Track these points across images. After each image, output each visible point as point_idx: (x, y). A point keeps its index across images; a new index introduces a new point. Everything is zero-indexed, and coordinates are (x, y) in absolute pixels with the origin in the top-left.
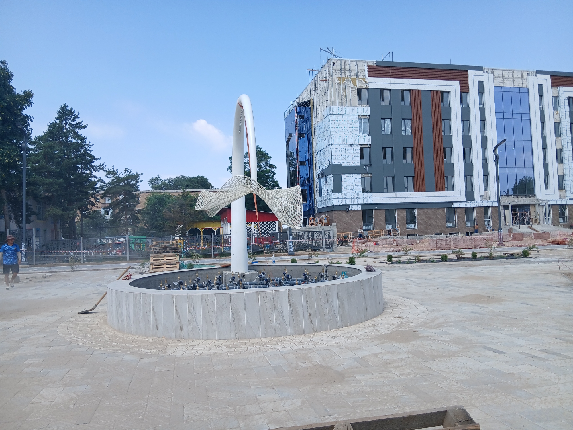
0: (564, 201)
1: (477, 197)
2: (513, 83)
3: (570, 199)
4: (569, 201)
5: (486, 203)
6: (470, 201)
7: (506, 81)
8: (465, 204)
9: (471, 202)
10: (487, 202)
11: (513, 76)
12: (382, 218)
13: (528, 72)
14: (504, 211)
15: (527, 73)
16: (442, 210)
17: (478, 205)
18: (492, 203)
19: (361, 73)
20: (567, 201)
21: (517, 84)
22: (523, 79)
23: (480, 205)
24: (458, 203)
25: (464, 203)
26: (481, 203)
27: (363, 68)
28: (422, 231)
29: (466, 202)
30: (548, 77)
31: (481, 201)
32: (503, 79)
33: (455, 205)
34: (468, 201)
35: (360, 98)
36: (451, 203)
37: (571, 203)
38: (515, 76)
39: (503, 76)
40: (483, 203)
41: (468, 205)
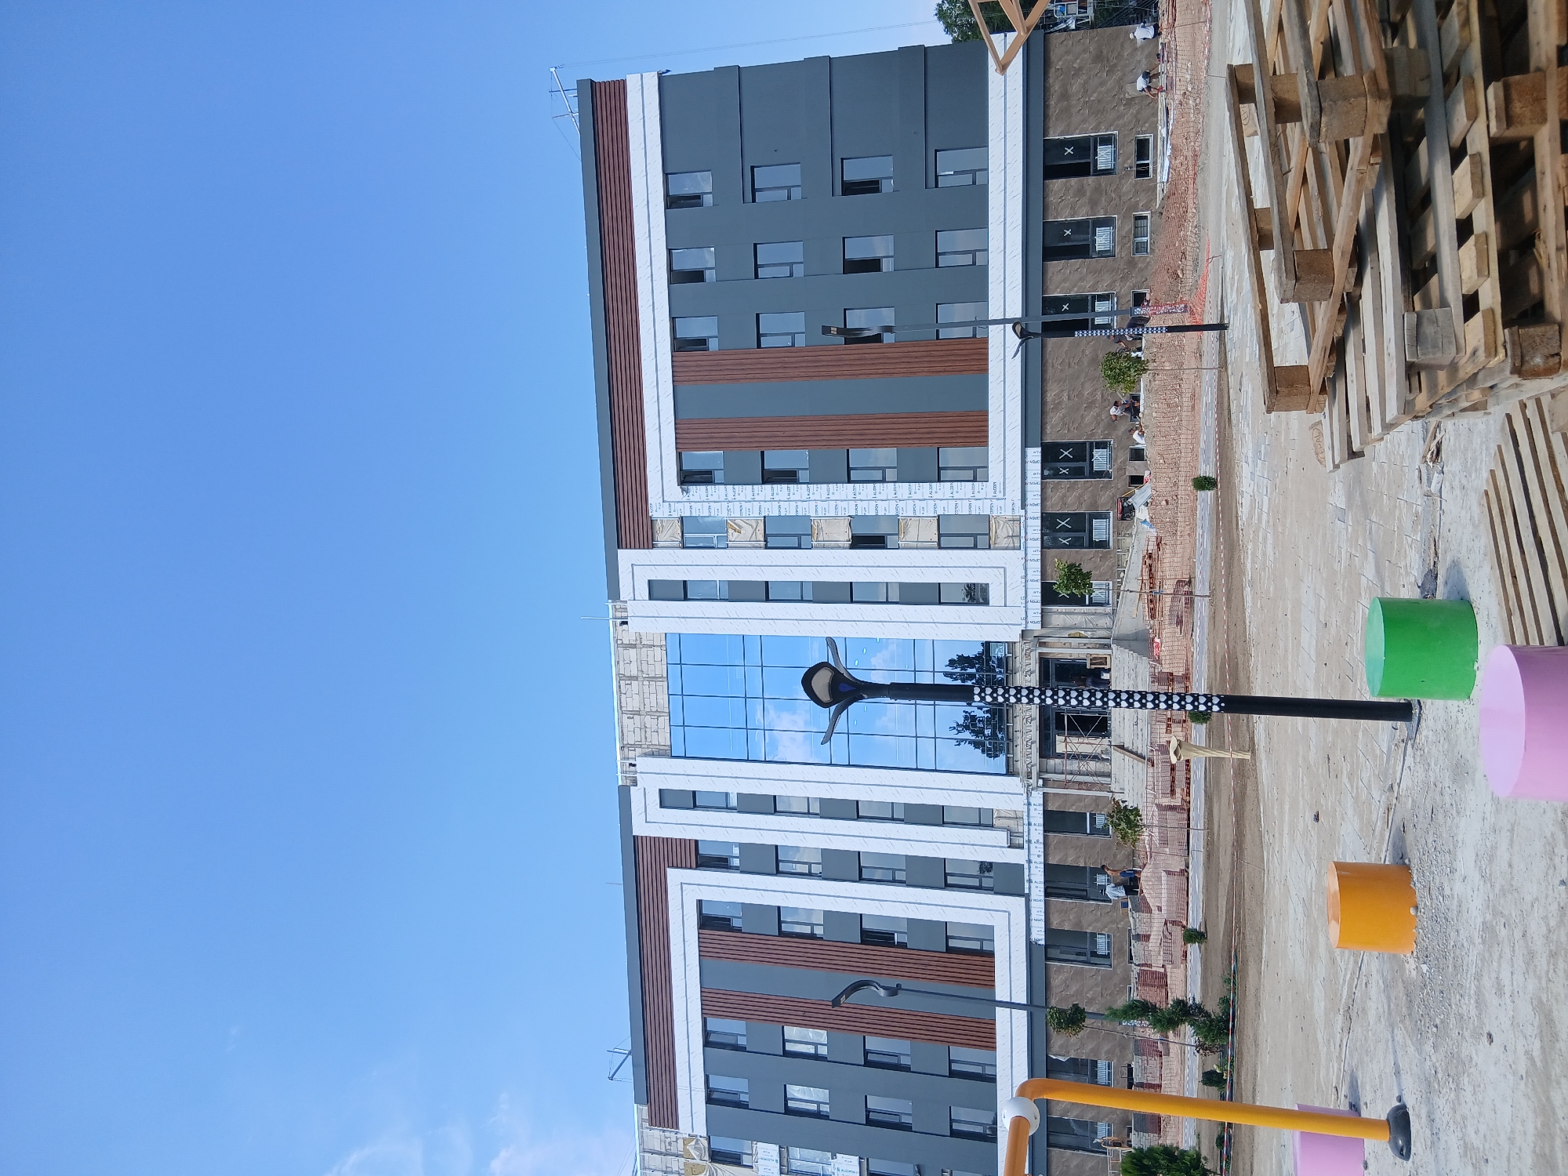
0: (1029, 530)
1: (1016, 857)
2: (654, 679)
3: (1024, 506)
4: (1029, 508)
5: (1032, 828)
6: (1026, 885)
7: (651, 703)
8: (1035, 900)
9: (1030, 881)
10: (1029, 824)
11: (636, 678)
12: (1075, 1163)
13: (619, 621)
14: (1060, 756)
15: (620, 628)
16: (1055, 976)
17: (1039, 856)
18: (1032, 808)
19: (670, 1144)
20: (1029, 515)
21: (658, 665)
22: (638, 642)
23: (1038, 850)
24: (1033, 923)
25: (1033, 904)
26: (1032, 846)
27: (656, 1137)
28: (1117, 1050)
29: (1028, 897)
30: (625, 556)
31: (1026, 846)
32: (647, 713)
33: (1039, 935)
34: (1027, 891)
35: (734, 1159)
36: (1030, 945)
37: (1039, 501)
38: (634, 673)
39: (638, 713)
40: (1033, 840)
41: (1037, 891)
